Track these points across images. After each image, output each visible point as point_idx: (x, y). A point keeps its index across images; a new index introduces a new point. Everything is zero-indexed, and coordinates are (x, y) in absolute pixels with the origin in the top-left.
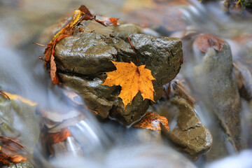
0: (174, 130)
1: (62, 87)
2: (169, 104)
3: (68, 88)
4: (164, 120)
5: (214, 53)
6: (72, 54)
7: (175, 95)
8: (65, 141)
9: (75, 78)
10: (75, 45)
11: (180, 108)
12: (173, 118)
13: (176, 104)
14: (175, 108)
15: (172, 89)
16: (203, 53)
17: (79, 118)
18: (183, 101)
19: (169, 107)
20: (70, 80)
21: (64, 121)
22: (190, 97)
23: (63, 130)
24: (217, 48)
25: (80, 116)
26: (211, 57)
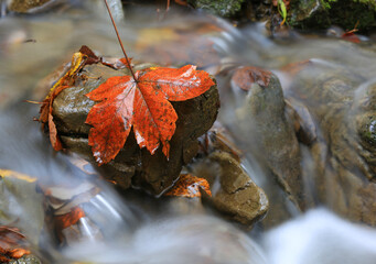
0: (217, 195)
1: (66, 153)
2: (208, 161)
3: (74, 154)
4: (203, 182)
5: (260, 90)
6: (75, 110)
7: (215, 149)
8: (78, 223)
9: (82, 140)
10: (79, 99)
11: (222, 166)
12: (214, 178)
13: (217, 160)
14: (216, 165)
15: (210, 142)
16: (245, 91)
17: (93, 192)
18: (225, 155)
19: (208, 165)
20: (77, 144)
21: (74, 197)
22: (234, 149)
23: (73, 209)
24: (262, 83)
25: (93, 189)
26: (256, 95)
